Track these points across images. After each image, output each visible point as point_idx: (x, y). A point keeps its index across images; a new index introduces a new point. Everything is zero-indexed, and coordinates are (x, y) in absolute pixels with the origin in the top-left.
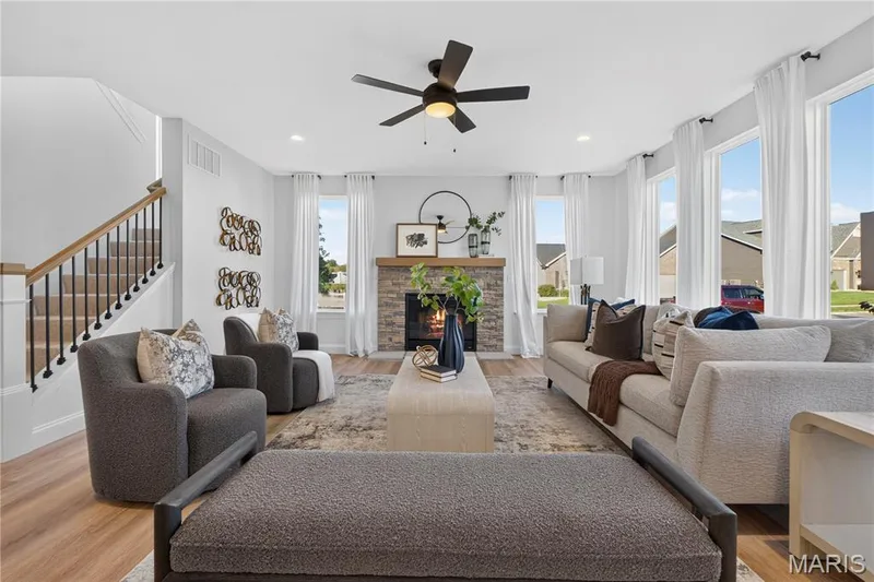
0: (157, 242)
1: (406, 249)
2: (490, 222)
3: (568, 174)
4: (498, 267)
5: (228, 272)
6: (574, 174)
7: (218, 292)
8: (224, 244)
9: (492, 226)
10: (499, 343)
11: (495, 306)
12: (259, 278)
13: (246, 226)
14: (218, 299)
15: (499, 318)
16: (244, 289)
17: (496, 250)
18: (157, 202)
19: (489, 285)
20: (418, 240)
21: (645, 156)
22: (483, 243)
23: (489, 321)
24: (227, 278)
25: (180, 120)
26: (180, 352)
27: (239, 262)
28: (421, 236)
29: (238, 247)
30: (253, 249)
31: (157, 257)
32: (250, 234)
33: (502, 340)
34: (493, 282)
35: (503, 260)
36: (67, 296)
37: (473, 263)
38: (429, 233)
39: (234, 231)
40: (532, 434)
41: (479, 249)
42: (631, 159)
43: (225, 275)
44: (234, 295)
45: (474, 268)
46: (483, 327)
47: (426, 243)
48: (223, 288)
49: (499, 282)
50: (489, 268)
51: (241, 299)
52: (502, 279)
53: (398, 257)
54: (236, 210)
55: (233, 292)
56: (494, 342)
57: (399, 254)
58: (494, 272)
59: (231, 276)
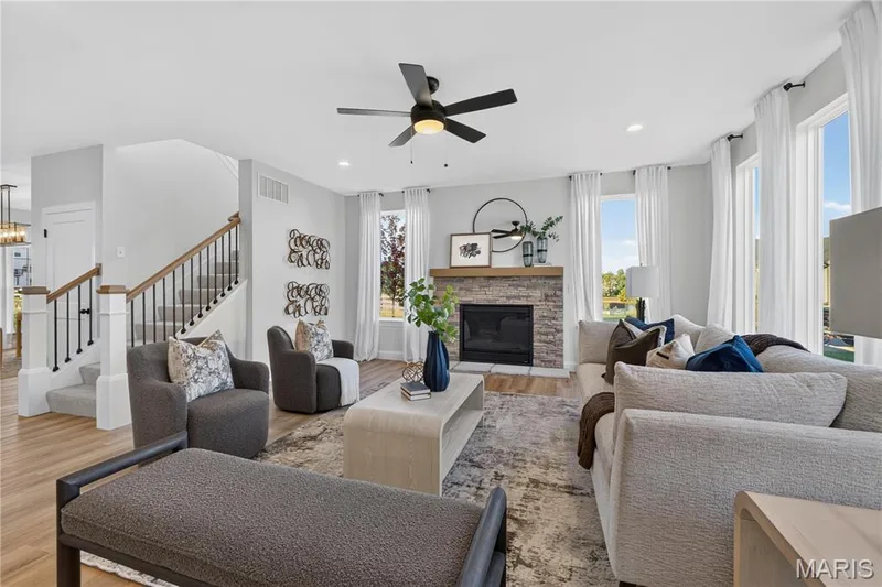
0: (233, 261)
1: (460, 260)
2: (545, 228)
3: (639, 168)
4: (556, 276)
5: (295, 285)
6: (648, 167)
7: (287, 302)
8: (292, 261)
9: (547, 232)
10: (558, 359)
11: (554, 319)
12: (328, 290)
13: (315, 244)
14: (287, 309)
15: (558, 331)
16: (313, 299)
17: (554, 258)
18: (233, 230)
19: (547, 296)
20: (472, 250)
21: (730, 137)
22: (539, 251)
23: (547, 334)
24: (296, 290)
25: (250, 160)
26: (196, 358)
27: (306, 276)
28: (474, 246)
29: (305, 262)
30: (322, 264)
31: (233, 275)
32: (318, 251)
33: (562, 356)
34: (551, 292)
35: (561, 269)
36: (179, 306)
37: (529, 272)
38: (483, 242)
39: (301, 248)
40: (521, 464)
41: (535, 257)
42: (712, 144)
43: (293, 288)
44: (302, 305)
45: (530, 278)
46: (540, 341)
47: (479, 253)
48: (291, 298)
49: (558, 293)
50: (547, 277)
51: (309, 309)
52: (561, 290)
53: (451, 267)
54: (304, 231)
55: (302, 302)
56: (552, 357)
57: (453, 265)
58: (552, 282)
59: (299, 289)
